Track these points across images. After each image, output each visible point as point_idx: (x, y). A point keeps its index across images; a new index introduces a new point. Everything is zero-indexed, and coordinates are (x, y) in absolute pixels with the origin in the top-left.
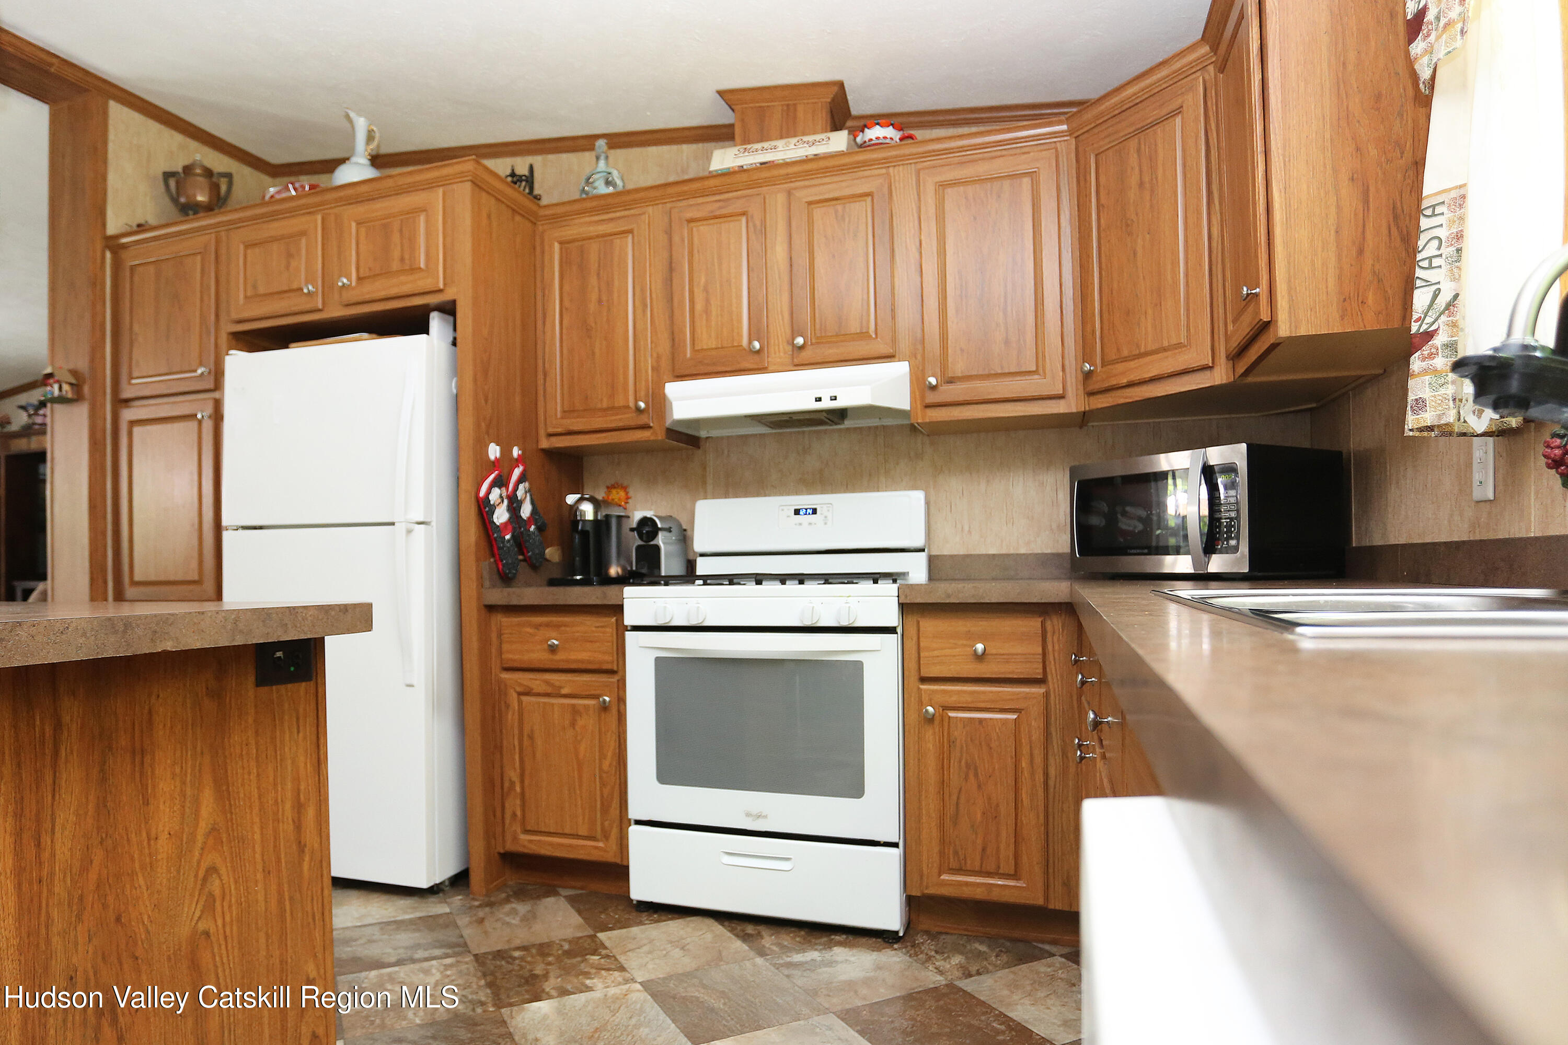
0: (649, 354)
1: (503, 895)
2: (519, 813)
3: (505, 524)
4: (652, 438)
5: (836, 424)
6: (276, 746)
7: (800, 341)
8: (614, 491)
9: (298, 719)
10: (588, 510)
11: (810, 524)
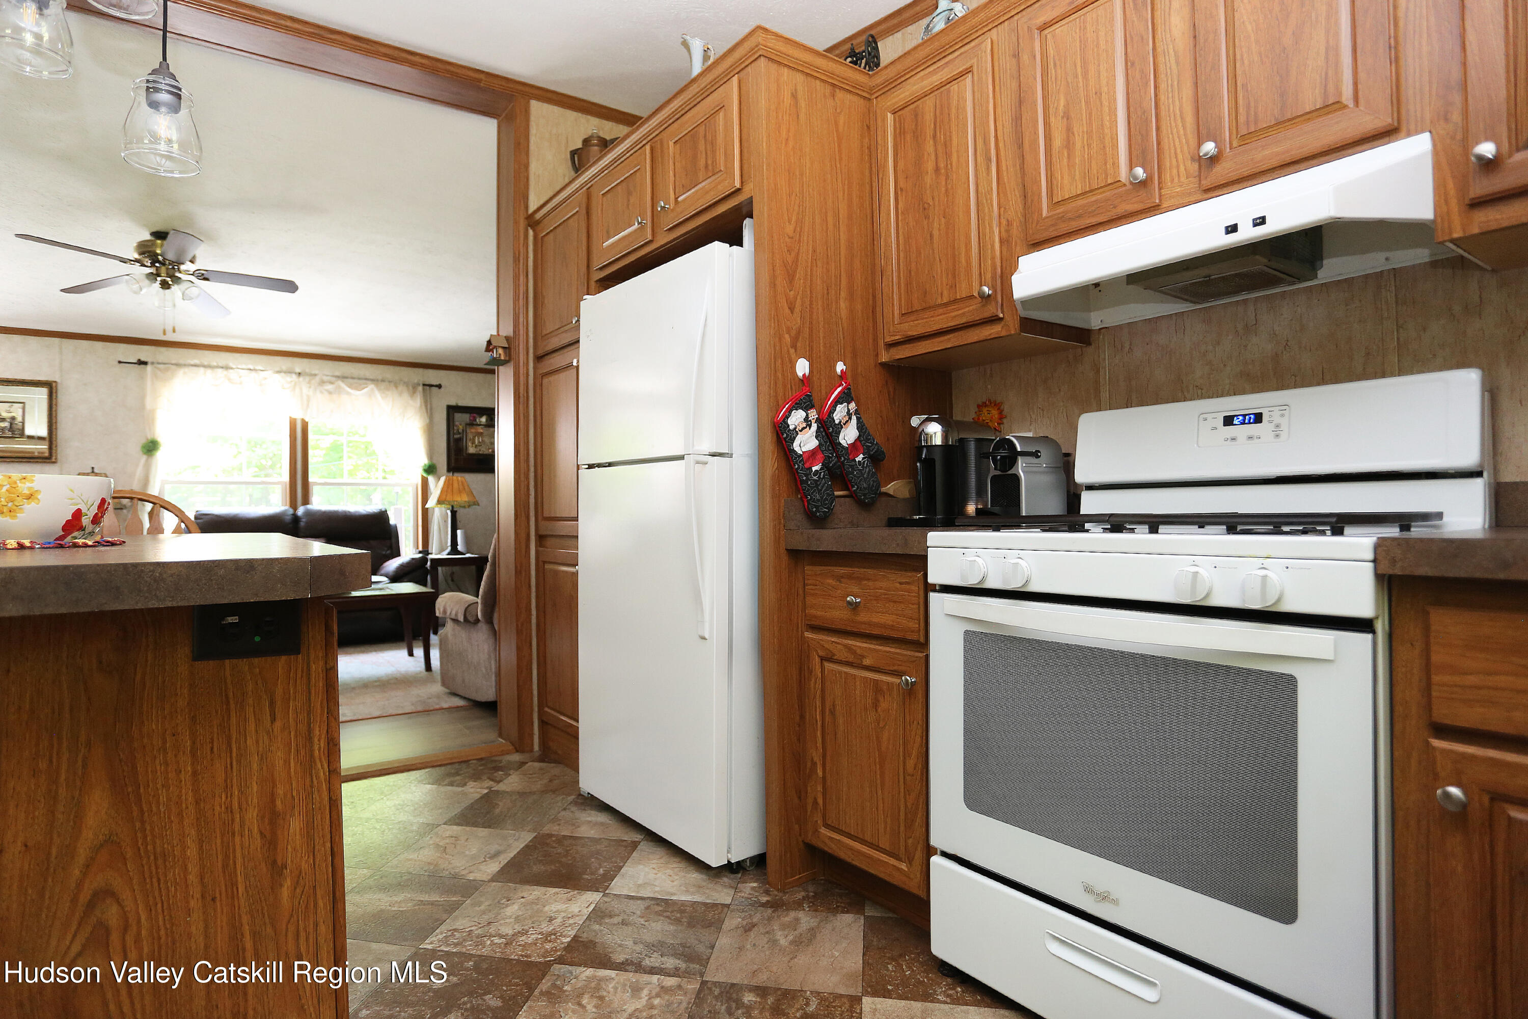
0: (995, 224)
1: (800, 895)
2: (820, 801)
3: (813, 453)
4: (1003, 334)
5: (1300, 279)
6: (229, 738)
7: (1209, 147)
8: (985, 410)
9: (272, 704)
10: (935, 431)
11: (1250, 438)
